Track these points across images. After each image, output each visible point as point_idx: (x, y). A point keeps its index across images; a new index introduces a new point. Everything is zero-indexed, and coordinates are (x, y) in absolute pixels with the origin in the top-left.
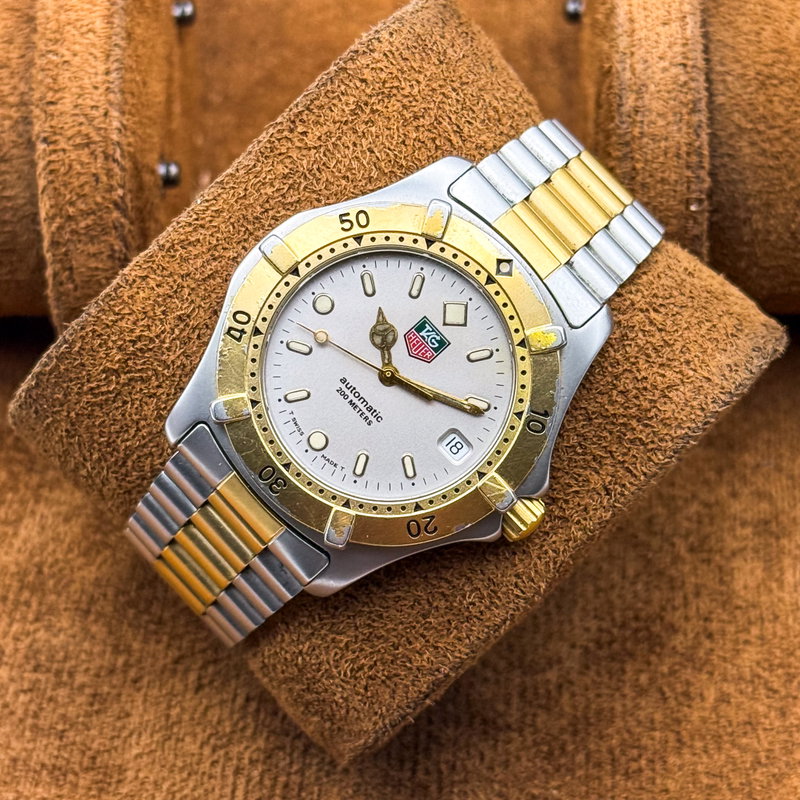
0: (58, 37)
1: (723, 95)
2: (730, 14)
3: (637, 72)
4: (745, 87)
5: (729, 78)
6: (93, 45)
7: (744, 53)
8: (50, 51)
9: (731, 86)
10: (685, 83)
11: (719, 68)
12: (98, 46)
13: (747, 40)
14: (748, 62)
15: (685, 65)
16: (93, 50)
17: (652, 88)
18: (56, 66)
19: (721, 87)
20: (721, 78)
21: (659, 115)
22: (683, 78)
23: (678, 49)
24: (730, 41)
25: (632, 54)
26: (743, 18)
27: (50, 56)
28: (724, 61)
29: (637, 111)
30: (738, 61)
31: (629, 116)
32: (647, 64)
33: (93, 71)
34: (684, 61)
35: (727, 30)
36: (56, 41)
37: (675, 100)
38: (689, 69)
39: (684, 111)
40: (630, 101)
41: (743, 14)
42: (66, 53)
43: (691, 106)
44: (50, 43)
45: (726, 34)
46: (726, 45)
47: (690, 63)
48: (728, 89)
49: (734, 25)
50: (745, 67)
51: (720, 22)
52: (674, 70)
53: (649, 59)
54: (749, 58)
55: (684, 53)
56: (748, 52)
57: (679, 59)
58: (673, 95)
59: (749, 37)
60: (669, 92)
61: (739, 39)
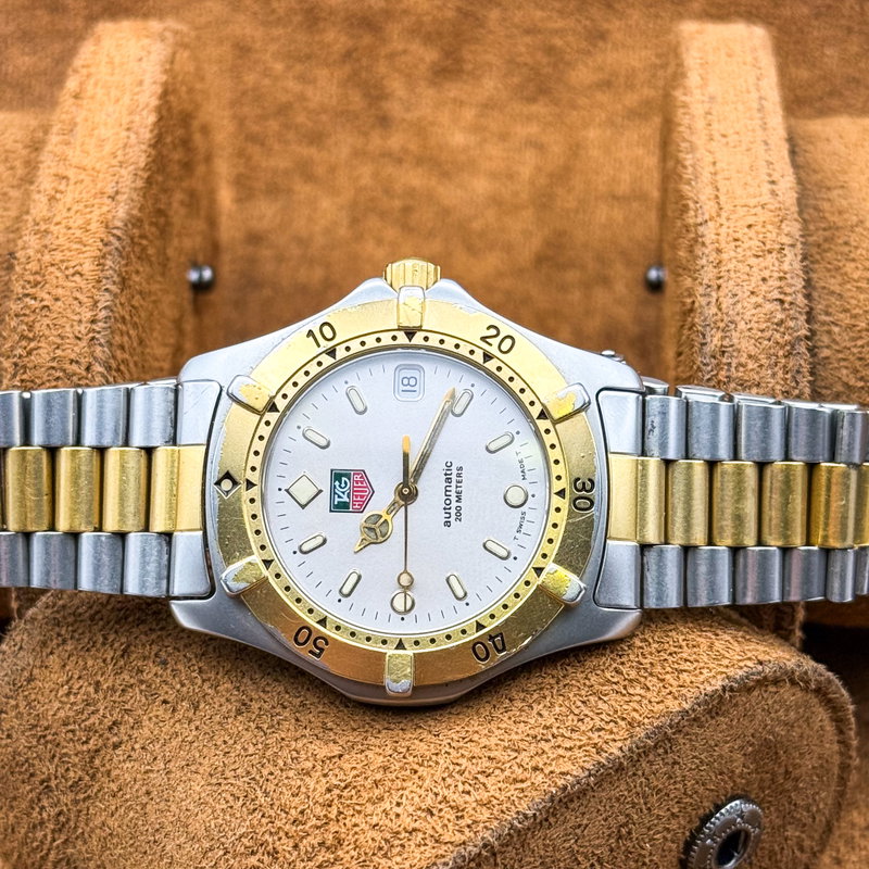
0: (39, 278)
1: (828, 347)
2: (836, 260)
3: (724, 306)
4: (854, 339)
5: (836, 329)
6: (80, 289)
7: (854, 302)
8: (27, 295)
9: (838, 338)
10: (782, 322)
11: (823, 318)
12: (85, 291)
13: (857, 287)
14: (857, 311)
15: (782, 302)
16: (78, 295)
17: (742, 325)
18: (34, 312)
19: (826, 339)
20: (825, 328)
21: (750, 357)
22: (780, 316)
23: (774, 283)
24: (837, 289)
25: (719, 287)
26: (853, 265)
27: (28, 299)
28: (830, 310)
29: (724, 352)
30: (846, 311)
31: (714, 357)
32: (736, 299)
33: (77, 318)
34: (782, 297)
35: (834, 277)
36: (36, 284)
37: (769, 340)
38: (786, 306)
39: (781, 353)
40: (715, 341)
41: (854, 260)
42: (47, 296)
43: (788, 348)
44: (28, 286)
45: (833, 281)
46: (833, 293)
47: (788, 299)
48: (834, 341)
49: (842, 271)
50: (855, 317)
51: (826, 268)
52: (769, 307)
53: (740, 293)
54: (861, 308)
55: (780, 287)
56: (859, 301)
57: (776, 294)
58: (767, 334)
59: (859, 284)
60: (762, 331)
61: (849, 286)
